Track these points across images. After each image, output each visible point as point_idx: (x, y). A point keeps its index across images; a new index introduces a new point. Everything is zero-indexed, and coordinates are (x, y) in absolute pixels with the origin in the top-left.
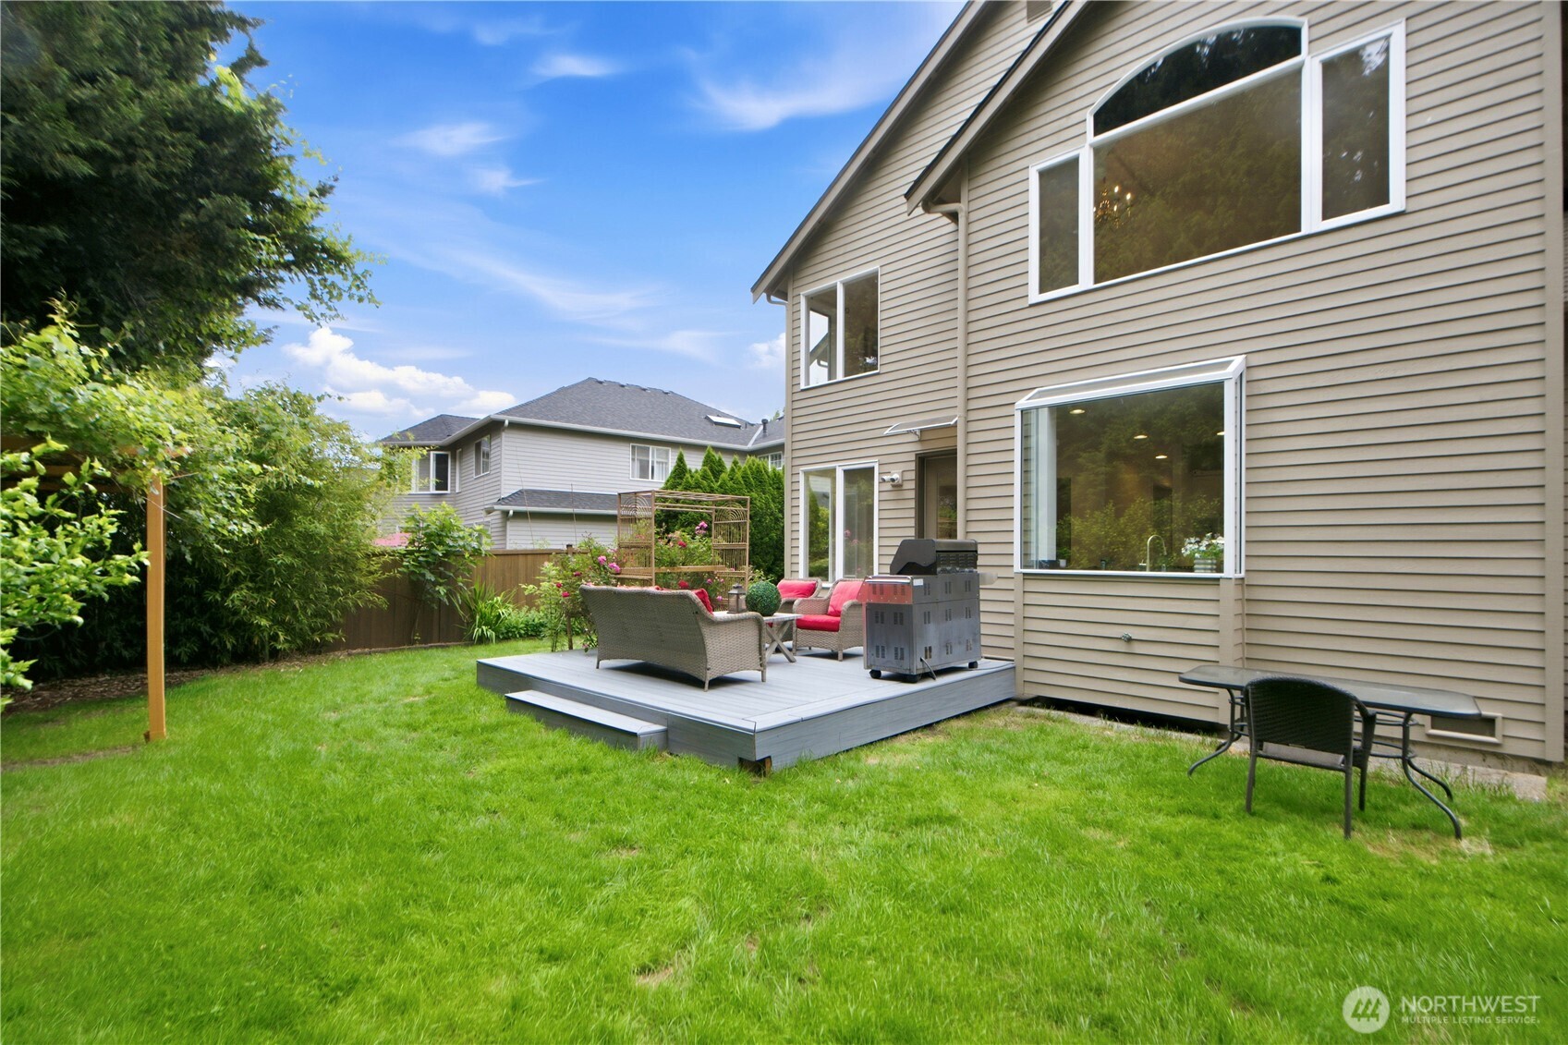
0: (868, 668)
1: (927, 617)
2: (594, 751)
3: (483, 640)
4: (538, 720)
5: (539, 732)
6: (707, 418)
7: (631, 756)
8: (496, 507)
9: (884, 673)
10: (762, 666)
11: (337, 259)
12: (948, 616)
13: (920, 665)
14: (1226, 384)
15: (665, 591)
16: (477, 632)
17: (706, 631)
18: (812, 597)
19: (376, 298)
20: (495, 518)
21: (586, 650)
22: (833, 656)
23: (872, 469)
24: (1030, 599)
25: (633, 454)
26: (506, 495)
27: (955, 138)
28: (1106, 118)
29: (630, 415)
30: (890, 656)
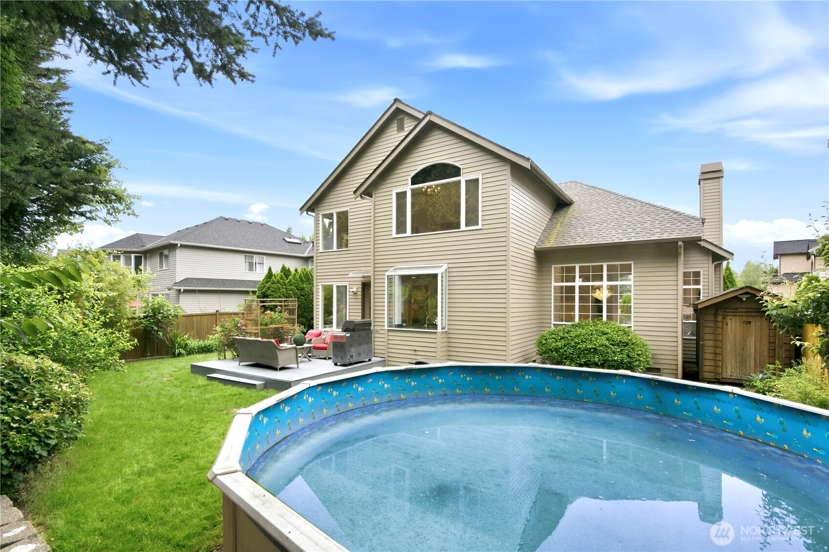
0: (333, 362)
1: (351, 346)
2: (242, 390)
3: (180, 355)
4: (221, 383)
5: (221, 386)
6: (284, 239)
7: (254, 391)
8: (174, 287)
9: (338, 364)
10: (298, 363)
11: (119, 199)
12: (360, 345)
13: (348, 361)
14: (438, 275)
15: (264, 340)
16: (177, 351)
17: (278, 352)
18: (319, 338)
19: (136, 214)
20: (172, 293)
21: (233, 359)
22: (325, 359)
23: (346, 286)
24: (390, 338)
25: (245, 259)
26: (179, 281)
27: (367, 179)
28: (415, 180)
29: (244, 239)
30: (339, 358)
